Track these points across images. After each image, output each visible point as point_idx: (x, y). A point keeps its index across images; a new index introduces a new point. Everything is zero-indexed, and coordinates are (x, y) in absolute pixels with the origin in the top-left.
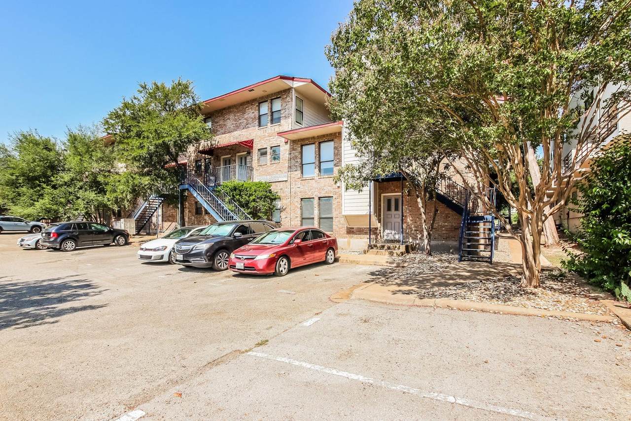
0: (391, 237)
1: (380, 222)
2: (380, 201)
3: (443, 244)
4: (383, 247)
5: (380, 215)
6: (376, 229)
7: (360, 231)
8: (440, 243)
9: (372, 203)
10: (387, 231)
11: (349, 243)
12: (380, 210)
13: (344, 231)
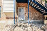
0: (21, 20)
1: (17, 15)
2: (18, 9)
3: (36, 21)
4: (21, 25)
5: (18, 13)
6: (17, 17)
7: (11, 18)
8: (35, 21)
9: (15, 8)
10: (20, 18)
11: (7, 22)
12: (17, 11)
13: (5, 18)
